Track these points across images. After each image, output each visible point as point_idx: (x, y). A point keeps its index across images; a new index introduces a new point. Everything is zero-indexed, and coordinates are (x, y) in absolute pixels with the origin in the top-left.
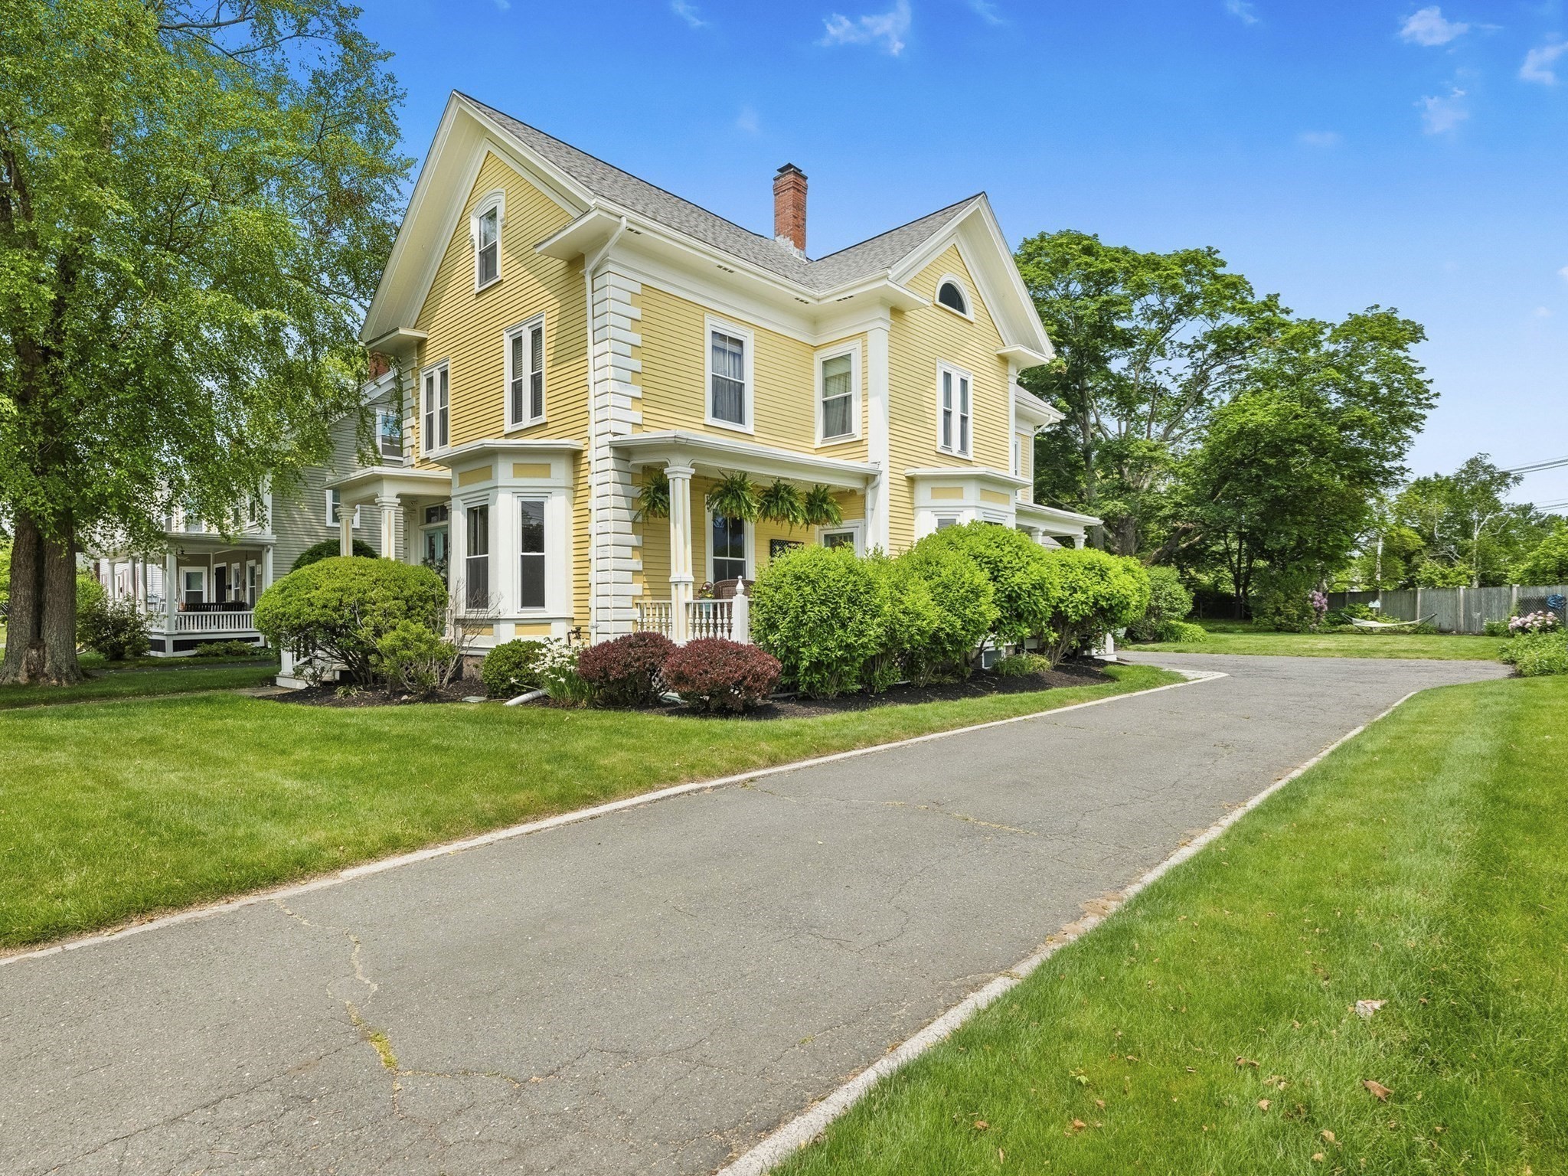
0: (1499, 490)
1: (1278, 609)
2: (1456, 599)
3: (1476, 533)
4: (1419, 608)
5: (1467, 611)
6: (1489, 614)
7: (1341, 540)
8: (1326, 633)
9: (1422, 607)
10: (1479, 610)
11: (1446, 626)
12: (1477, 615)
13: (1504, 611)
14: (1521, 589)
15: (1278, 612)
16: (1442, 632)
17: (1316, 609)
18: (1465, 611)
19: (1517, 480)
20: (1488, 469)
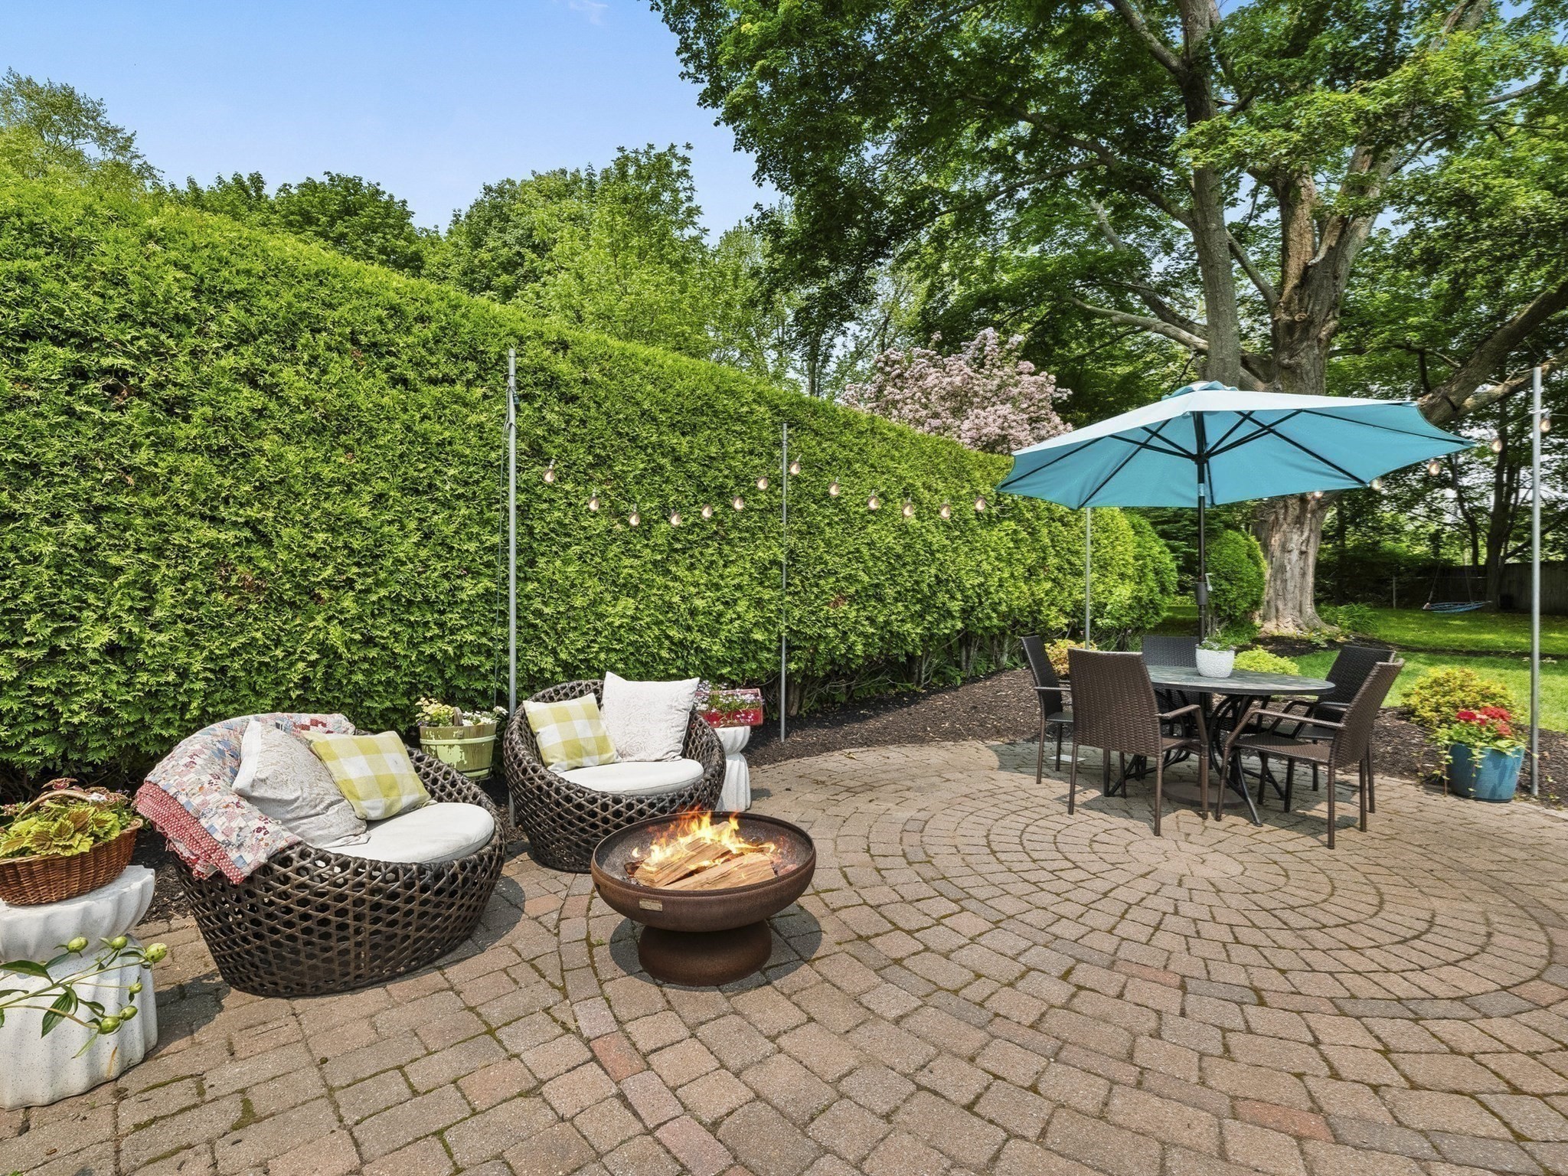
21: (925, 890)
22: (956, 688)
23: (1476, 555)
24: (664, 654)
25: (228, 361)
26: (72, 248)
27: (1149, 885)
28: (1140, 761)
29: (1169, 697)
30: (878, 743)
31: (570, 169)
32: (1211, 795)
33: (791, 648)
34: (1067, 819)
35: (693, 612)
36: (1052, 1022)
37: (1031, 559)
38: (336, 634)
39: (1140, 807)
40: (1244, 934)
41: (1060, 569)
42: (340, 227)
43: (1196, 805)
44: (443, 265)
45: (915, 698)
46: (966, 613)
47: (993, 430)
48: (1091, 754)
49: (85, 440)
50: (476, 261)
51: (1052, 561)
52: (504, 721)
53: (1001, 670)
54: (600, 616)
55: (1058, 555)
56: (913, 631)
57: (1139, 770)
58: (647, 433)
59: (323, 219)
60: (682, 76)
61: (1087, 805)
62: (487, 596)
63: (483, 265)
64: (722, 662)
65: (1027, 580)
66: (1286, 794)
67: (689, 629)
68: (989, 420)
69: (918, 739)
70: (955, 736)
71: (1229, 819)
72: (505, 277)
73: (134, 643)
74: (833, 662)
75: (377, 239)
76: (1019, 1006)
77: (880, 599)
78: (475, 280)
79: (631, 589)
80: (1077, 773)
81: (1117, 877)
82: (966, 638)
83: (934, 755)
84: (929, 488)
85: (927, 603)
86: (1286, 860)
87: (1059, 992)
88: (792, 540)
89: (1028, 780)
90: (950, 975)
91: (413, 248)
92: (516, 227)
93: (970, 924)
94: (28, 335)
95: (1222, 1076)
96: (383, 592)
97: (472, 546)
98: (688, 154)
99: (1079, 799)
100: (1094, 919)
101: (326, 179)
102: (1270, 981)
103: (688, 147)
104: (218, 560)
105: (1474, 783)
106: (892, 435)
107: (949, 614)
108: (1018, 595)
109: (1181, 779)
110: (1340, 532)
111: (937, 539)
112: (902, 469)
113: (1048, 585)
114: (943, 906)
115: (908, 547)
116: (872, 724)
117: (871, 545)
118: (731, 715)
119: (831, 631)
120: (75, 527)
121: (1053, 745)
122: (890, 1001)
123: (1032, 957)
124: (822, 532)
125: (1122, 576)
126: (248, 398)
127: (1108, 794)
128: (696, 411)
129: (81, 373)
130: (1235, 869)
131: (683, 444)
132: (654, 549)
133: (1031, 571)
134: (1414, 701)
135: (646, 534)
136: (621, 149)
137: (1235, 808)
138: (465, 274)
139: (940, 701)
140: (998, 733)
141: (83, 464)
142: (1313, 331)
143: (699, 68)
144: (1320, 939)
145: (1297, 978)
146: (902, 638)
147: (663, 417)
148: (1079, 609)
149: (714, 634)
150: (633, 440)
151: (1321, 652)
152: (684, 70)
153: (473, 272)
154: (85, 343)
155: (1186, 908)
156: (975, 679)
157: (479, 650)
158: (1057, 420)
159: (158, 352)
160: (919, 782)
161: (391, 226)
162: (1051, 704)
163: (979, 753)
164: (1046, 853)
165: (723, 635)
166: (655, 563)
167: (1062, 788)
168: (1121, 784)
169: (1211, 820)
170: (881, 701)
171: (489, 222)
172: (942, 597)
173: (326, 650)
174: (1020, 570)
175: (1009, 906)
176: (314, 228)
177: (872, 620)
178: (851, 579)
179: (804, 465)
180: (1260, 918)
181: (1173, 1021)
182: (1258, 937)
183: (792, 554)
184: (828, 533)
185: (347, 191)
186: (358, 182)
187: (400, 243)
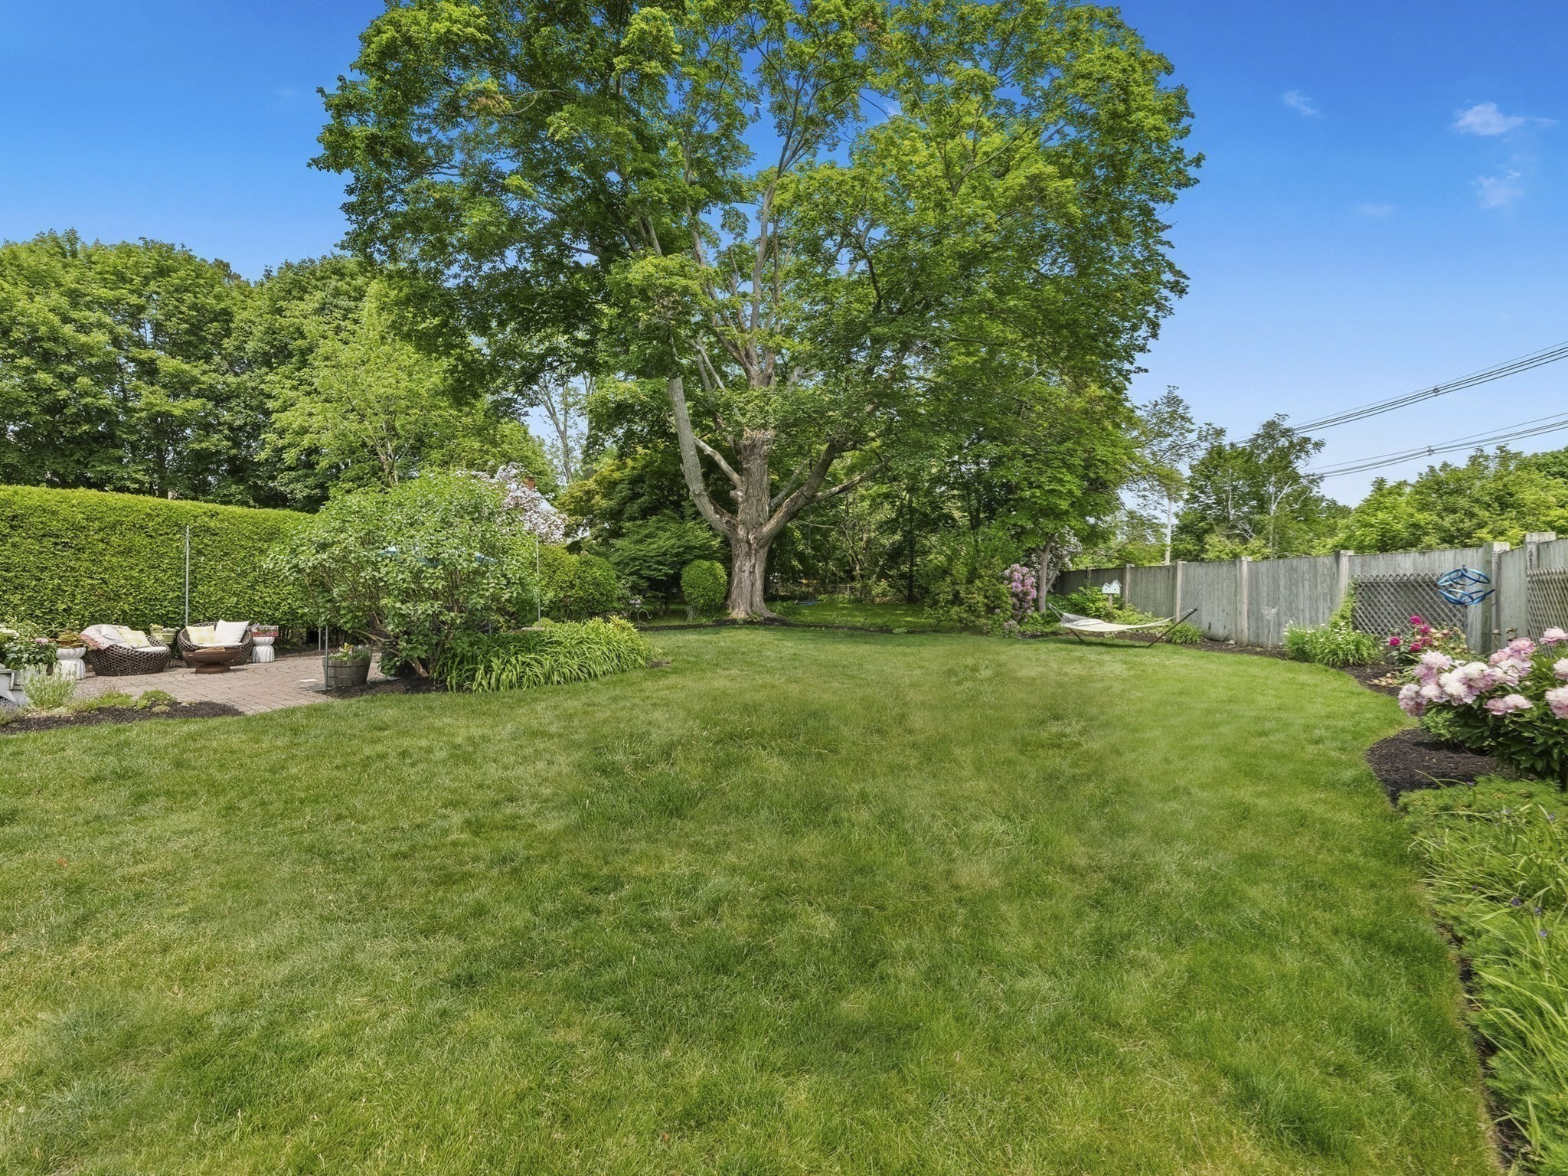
0: (1298, 457)
1: (957, 594)
2: (1236, 581)
3: (1274, 507)
4: (1179, 595)
5: (1254, 601)
6: (1293, 611)
7: (1061, 481)
8: (1034, 636)
9: (1185, 594)
10: (1274, 602)
11: (1219, 631)
12: (1270, 613)
13: (1322, 606)
14: (1358, 560)
15: (957, 600)
16: (1213, 642)
17: (1014, 595)
18: (1250, 604)
19: (1318, 445)
20: (1286, 433)
25: (96, 537)
26: (54, 513)
38: (126, 607)
49: (58, 561)
52: (178, 632)
59: (137, 280)
62: (178, 597)
73: (70, 608)
94: (44, 536)
97: (173, 583)
101: (141, 243)
104: (93, 587)
120: (56, 581)
126: (101, 546)
129: (56, 544)
141: (58, 566)
154: (57, 536)
159: (76, 536)
173: (124, 611)
176: (128, 286)
185: (161, 255)
186: (171, 248)
187: (211, 301)
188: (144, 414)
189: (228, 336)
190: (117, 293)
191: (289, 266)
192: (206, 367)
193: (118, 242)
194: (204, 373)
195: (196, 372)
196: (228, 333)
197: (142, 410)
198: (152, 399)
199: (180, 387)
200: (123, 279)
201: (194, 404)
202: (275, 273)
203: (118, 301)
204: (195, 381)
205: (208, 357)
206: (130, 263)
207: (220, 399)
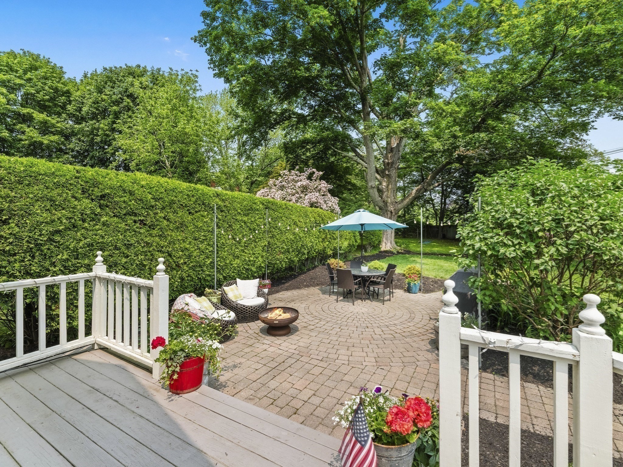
21: (313, 319)
22: (305, 273)
23: (437, 223)
24: (244, 272)
27: (352, 314)
28: (350, 290)
29: (356, 277)
30: (289, 289)
31: (142, 65)
32: (364, 297)
33: (268, 267)
34: (336, 304)
35: (250, 261)
36: (338, 333)
37: (323, 236)
39: (350, 300)
40: (367, 320)
41: (330, 238)
42: (29, 75)
43: (360, 299)
44: (82, 97)
45: (295, 277)
46: (308, 253)
47: (314, 200)
48: (341, 290)
50: (100, 99)
51: (328, 236)
53: (315, 267)
54: (232, 264)
55: (330, 234)
56: (296, 259)
57: (350, 292)
58: (239, 218)
59: (21, 71)
60: (209, 68)
61: (340, 301)
62: (211, 263)
63: (103, 100)
64: (255, 272)
65: (322, 242)
66: (378, 295)
67: (249, 265)
68: (314, 196)
69: (299, 288)
70: (308, 286)
71: (367, 301)
72: (115, 108)
74: (277, 269)
75: (49, 82)
76: (333, 332)
77: (289, 252)
78: (99, 106)
79: (238, 257)
80: (338, 294)
81: (347, 313)
82: (307, 259)
83: (304, 291)
84: (299, 221)
85: (299, 252)
86: (375, 308)
87: (339, 330)
88: (269, 239)
89: (327, 296)
90: (322, 330)
91: (66, 88)
92: (119, 87)
93: (323, 323)
95: (361, 336)
96: (192, 264)
97: (207, 251)
98: (197, 74)
99: (339, 299)
100: (343, 320)
101: (21, 52)
102: (369, 325)
103: (197, 71)
105: (411, 290)
106: (290, 208)
107: (304, 254)
108: (320, 247)
109: (359, 293)
110: (404, 216)
111: (302, 235)
112: (293, 217)
113: (327, 243)
114: (317, 321)
115: (295, 238)
116: (287, 285)
117: (287, 239)
118: (264, 286)
119: (278, 262)
121: (332, 287)
122: (313, 334)
123: (334, 326)
124: (276, 236)
125: (346, 239)
127: (344, 298)
128: (249, 210)
130: (366, 310)
131: (245, 219)
132: (241, 246)
133: (323, 239)
134: (405, 272)
135: (240, 243)
136: (171, 69)
137: (369, 299)
138: (94, 103)
139: (302, 277)
140: (318, 285)
142: (394, 165)
143: (215, 66)
144: (378, 319)
145: (373, 325)
146: (293, 261)
147: (241, 213)
148: (335, 248)
149: (254, 266)
150: (236, 220)
151: (395, 256)
152: (210, 66)
153: (98, 103)
155: (358, 317)
156: (309, 270)
157: (209, 275)
158: (329, 195)
160: (303, 299)
161: (55, 77)
162: (332, 278)
163: (315, 291)
164: (334, 310)
165: (256, 266)
166: (242, 250)
167: (335, 297)
168: (347, 295)
169: (364, 301)
170: (286, 278)
171: (106, 83)
172: (303, 250)
174: (321, 240)
175: (328, 319)
176: (14, 74)
177: (287, 258)
178: (283, 248)
179: (272, 219)
180: (369, 317)
181: (355, 331)
182: (369, 320)
183: (269, 243)
184: (277, 237)
185: (33, 59)
186: (38, 56)
187: (60, 85)
188: (27, 142)
189: (70, 104)
190: (8, 77)
191: (105, 69)
192: (59, 119)
193: (9, 51)
194: (58, 122)
195: (54, 121)
196: (70, 102)
197: (26, 140)
198: (31, 134)
199: (45, 129)
200: (12, 69)
201: (55, 138)
202: (89, 75)
203: (9, 81)
204: (53, 126)
205: (59, 114)
206: (16, 61)
207: (67, 136)
